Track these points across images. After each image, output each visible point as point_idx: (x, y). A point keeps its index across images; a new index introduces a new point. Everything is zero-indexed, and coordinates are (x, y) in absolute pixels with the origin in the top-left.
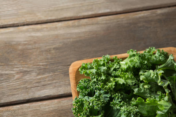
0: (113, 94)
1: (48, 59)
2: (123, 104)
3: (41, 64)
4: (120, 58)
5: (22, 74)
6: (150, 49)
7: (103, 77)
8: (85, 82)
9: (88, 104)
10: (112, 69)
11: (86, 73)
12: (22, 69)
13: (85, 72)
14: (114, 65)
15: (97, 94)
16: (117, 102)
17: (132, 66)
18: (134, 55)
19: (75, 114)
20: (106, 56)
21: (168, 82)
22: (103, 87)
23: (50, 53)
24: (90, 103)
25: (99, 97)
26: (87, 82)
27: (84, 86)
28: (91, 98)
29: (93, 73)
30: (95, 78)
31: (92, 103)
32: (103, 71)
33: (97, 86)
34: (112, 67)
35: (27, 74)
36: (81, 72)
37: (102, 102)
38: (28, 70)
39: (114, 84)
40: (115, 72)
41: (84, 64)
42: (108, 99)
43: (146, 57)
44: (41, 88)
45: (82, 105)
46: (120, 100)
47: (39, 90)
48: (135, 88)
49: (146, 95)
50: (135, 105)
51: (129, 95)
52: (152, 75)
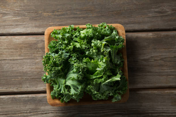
0: (72, 54)
1: (21, 6)
2: (77, 61)
3: (16, 9)
4: (82, 28)
5: (2, 15)
6: (103, 24)
7: (66, 42)
8: (54, 43)
9: (53, 59)
10: (74, 36)
11: (56, 37)
12: (2, 12)
13: (54, 36)
14: (76, 33)
15: (60, 53)
16: (73, 60)
17: (87, 36)
18: (90, 28)
19: (44, 64)
20: (71, 26)
21: (110, 49)
22: (65, 48)
23: (23, 2)
24: (54, 59)
25: (61, 55)
26: (55, 43)
27: (53, 46)
28: (56, 55)
29: (60, 38)
30: (60, 41)
31: (56, 59)
32: (66, 37)
33: (62, 47)
34: (74, 34)
35: (6, 15)
36: (52, 36)
37: (63, 58)
38: (7, 13)
39: (73, 47)
40: (75, 38)
41: (55, 30)
42: (68, 56)
43: (98, 30)
44: (15, 27)
45: (49, 59)
46: (75, 58)
47: (13, 28)
48: (87, 51)
49: (94, 56)
50: (85, 63)
51: (83, 55)
52: (99, 44)
